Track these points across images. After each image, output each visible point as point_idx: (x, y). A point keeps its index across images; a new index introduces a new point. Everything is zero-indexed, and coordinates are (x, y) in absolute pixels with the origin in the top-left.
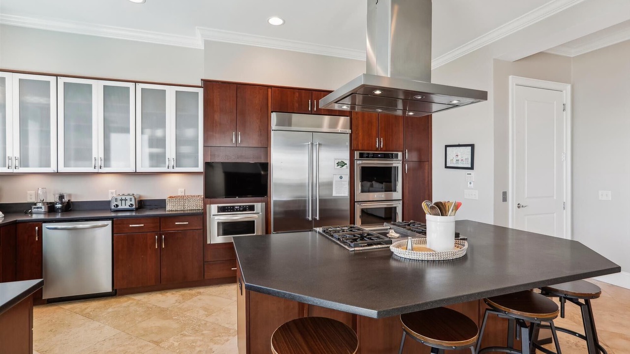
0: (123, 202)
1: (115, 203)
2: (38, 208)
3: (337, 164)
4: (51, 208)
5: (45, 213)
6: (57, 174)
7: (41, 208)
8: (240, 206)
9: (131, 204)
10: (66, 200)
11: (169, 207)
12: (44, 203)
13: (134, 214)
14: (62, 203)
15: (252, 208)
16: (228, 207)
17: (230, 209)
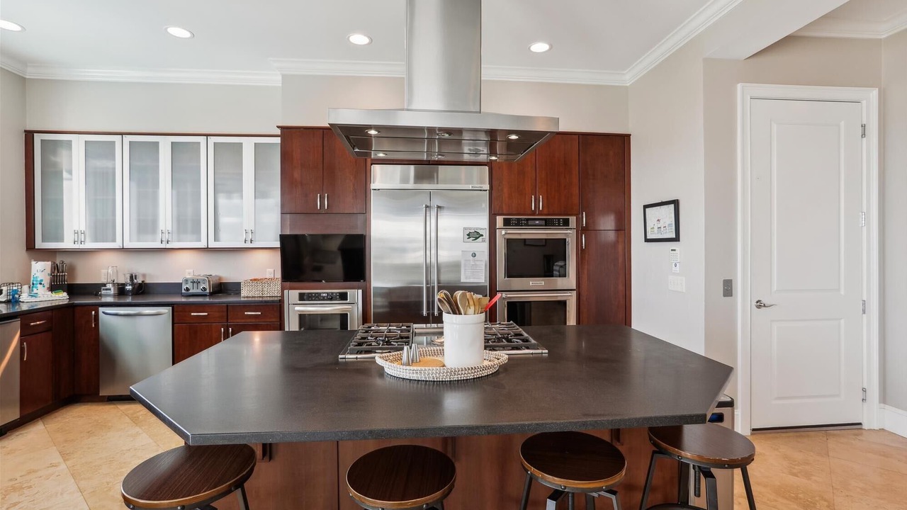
0: (195, 285)
1: (185, 286)
2: (107, 289)
3: (468, 235)
4: (121, 290)
5: (114, 296)
7: (110, 289)
8: (327, 294)
9: (205, 288)
10: (139, 281)
11: (244, 293)
12: (114, 284)
13: (207, 299)
14: (133, 284)
15: (343, 297)
16: (312, 294)
17: (317, 297)
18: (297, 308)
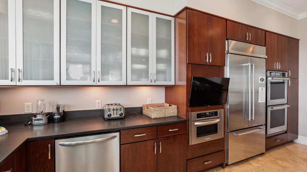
0: (115, 111)
1: (109, 113)
2: (39, 120)
3: (260, 80)
4: (51, 119)
6: (60, 87)
7: (42, 119)
8: (210, 113)
9: (122, 113)
10: (61, 111)
11: (154, 115)
12: (43, 115)
14: (60, 114)
15: (216, 114)
16: (202, 113)
17: (204, 115)
18: (196, 123)
